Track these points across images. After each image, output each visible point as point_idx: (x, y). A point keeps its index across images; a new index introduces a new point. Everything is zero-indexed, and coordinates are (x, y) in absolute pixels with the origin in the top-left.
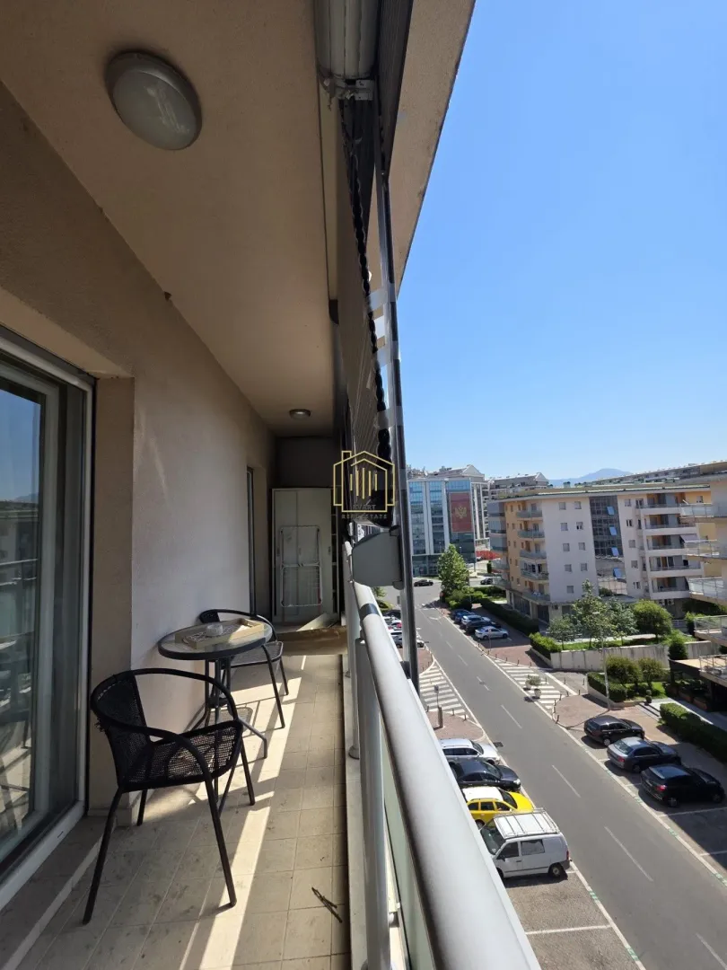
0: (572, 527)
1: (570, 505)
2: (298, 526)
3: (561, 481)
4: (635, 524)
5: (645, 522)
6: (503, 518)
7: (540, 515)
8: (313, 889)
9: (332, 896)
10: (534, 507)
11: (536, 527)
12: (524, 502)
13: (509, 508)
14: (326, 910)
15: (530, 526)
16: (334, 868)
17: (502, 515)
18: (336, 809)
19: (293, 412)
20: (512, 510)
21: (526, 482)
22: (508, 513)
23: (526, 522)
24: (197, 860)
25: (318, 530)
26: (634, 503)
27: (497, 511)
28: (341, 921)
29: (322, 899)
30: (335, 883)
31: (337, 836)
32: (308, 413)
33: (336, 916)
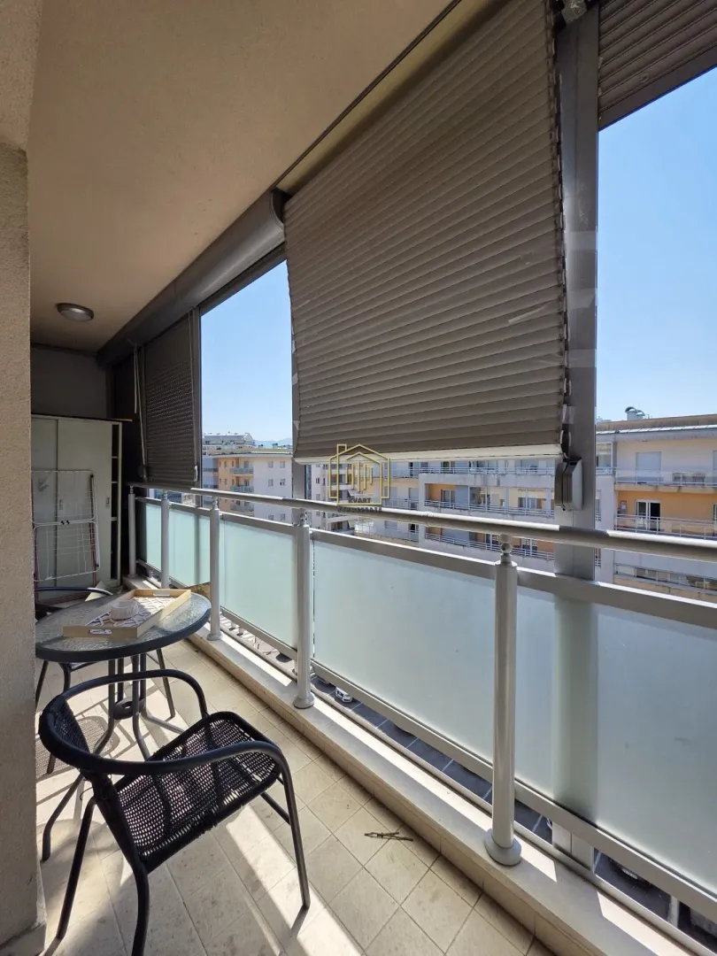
0: (276, 483)
1: (277, 464)
2: (57, 469)
3: (270, 442)
4: (322, 481)
5: (328, 480)
6: (216, 473)
7: (251, 472)
8: (366, 835)
9: (387, 827)
10: (246, 464)
11: (247, 483)
12: (238, 459)
13: (223, 463)
14: (393, 842)
15: (242, 483)
16: (366, 806)
17: (216, 470)
18: (318, 762)
19: (61, 307)
20: (225, 466)
21: (238, 440)
22: (221, 469)
23: (238, 478)
24: (214, 903)
25: (92, 476)
26: (322, 466)
27: (211, 467)
28: (412, 840)
29: (381, 836)
30: (377, 816)
31: (342, 780)
32: (90, 313)
33: (404, 839)
